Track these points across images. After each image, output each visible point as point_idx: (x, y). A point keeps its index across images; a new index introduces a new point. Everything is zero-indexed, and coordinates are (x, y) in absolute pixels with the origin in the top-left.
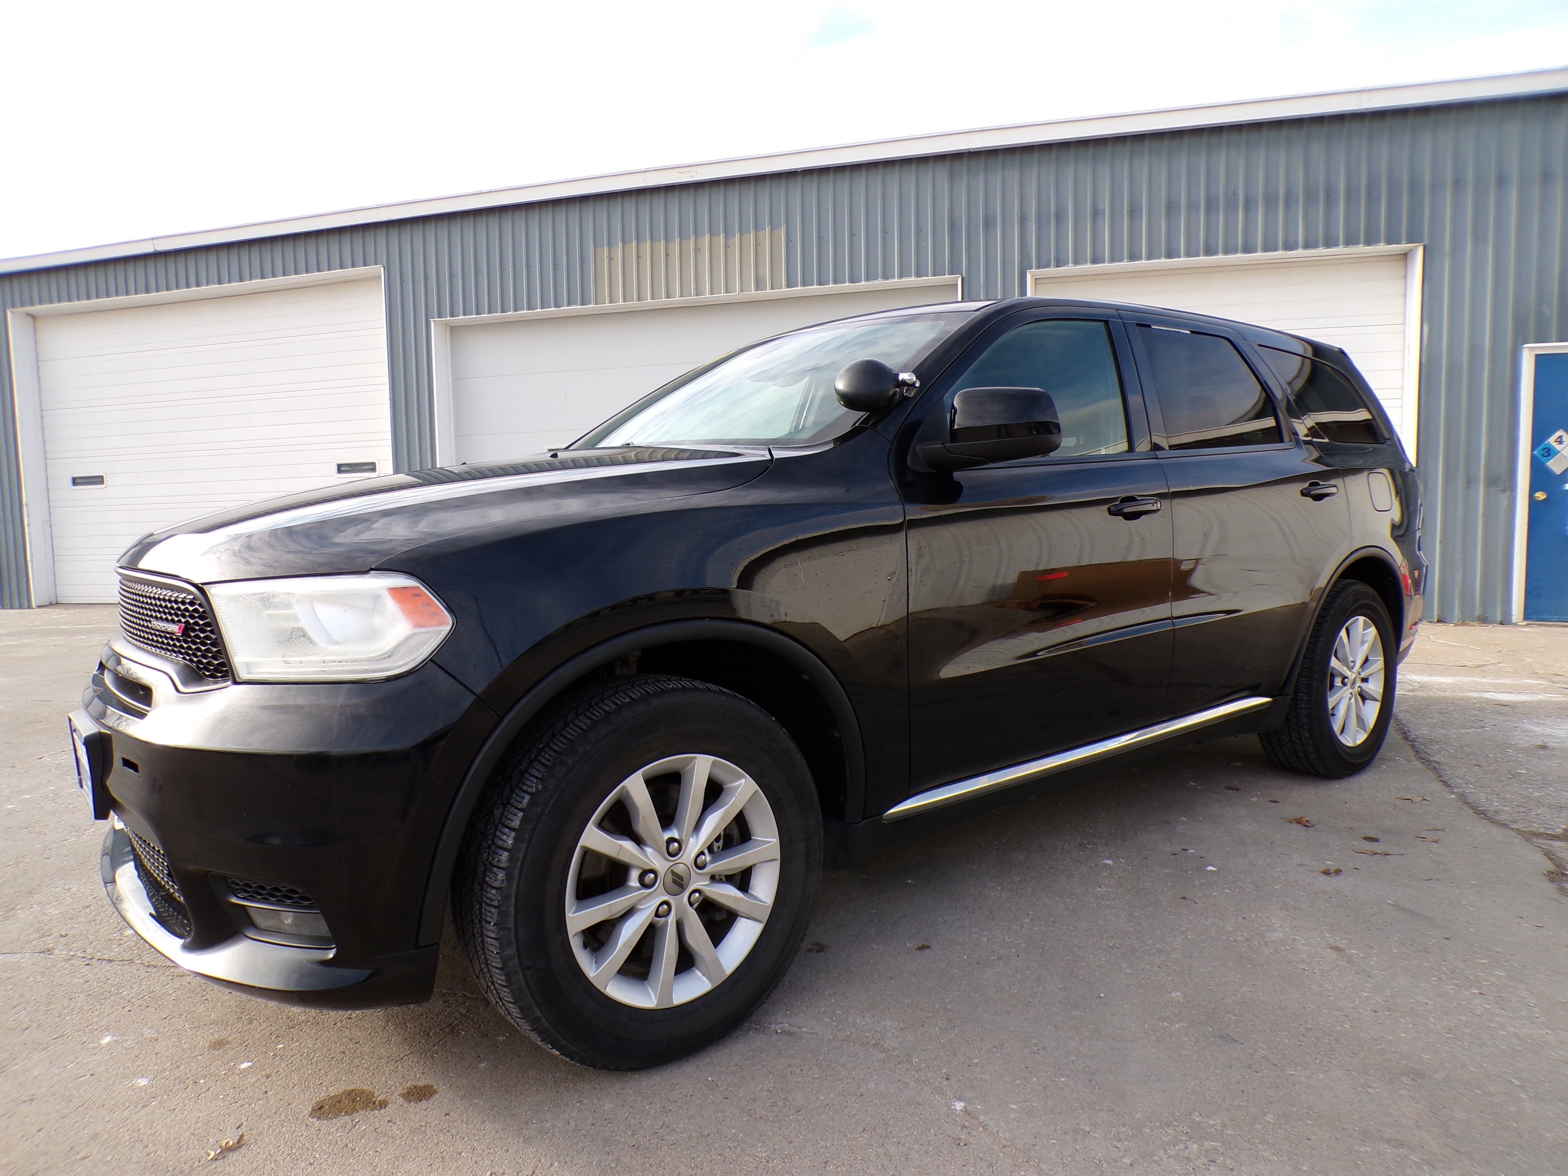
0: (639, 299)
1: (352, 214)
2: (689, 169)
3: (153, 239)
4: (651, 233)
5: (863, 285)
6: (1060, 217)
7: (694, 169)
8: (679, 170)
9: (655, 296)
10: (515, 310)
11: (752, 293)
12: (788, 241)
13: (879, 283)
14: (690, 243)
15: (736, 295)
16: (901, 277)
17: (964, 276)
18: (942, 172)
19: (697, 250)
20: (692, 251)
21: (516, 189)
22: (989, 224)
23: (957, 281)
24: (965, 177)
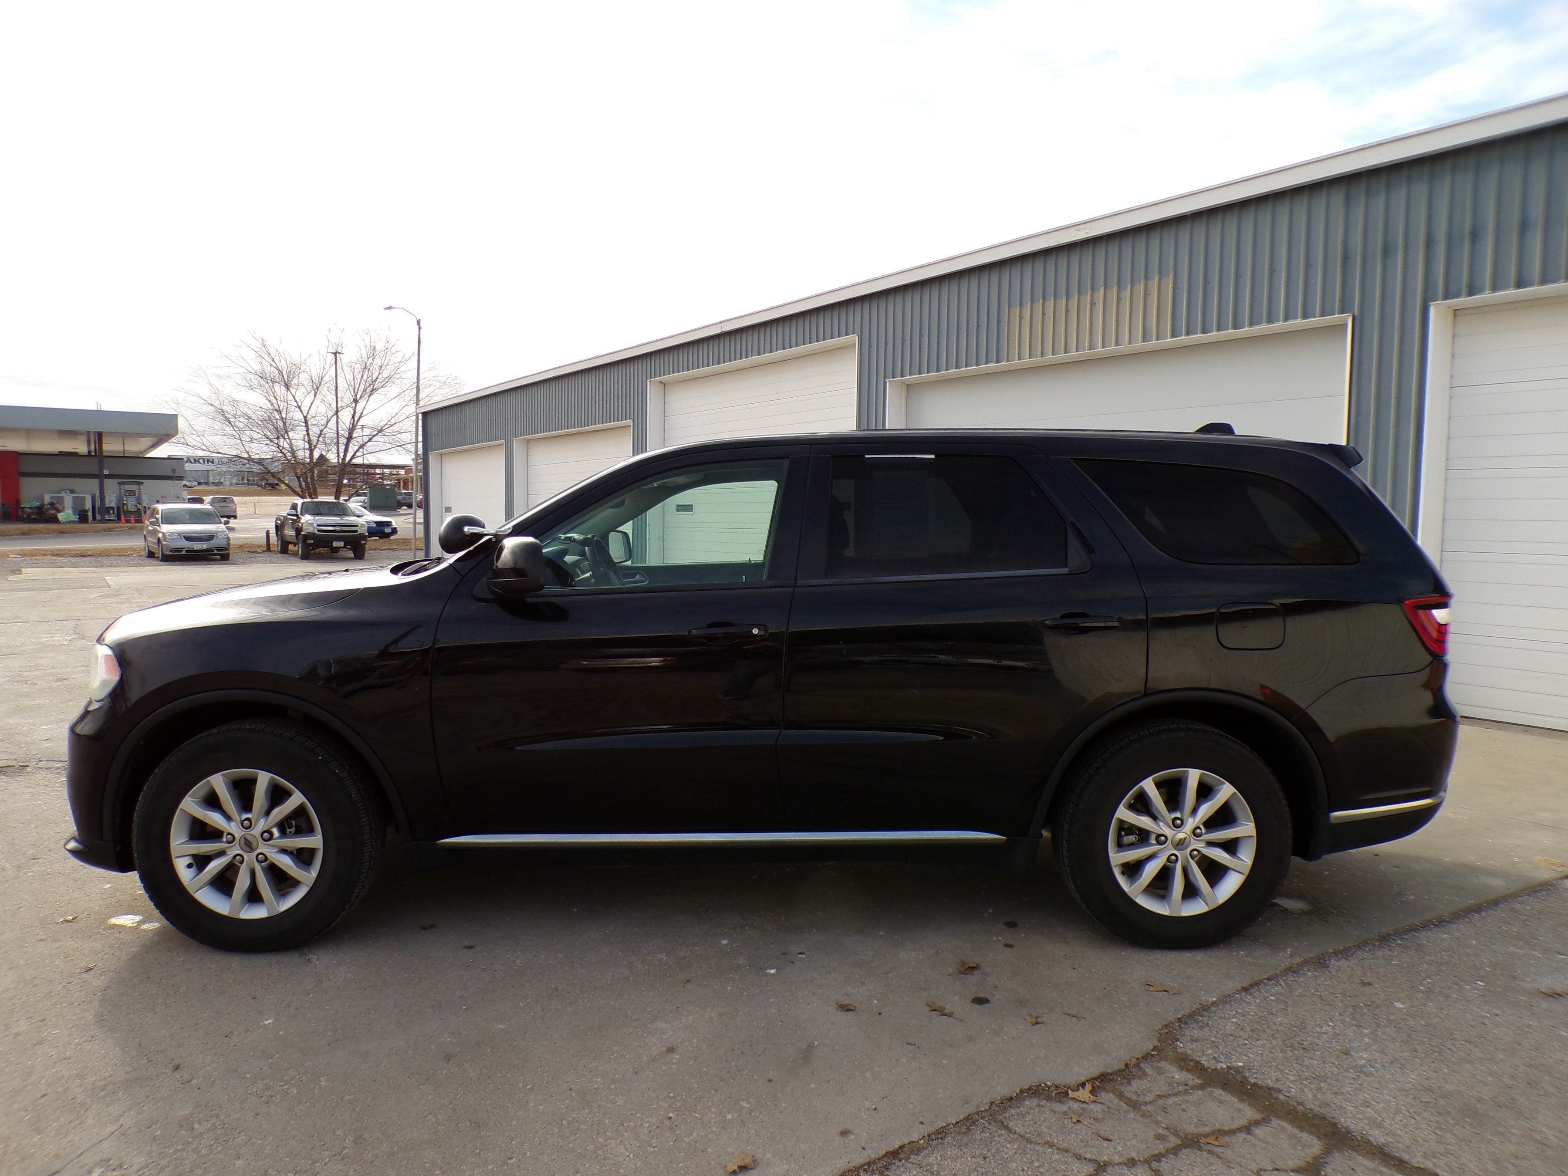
0: (1042, 355)
1: (837, 293)
2: (1084, 226)
3: (721, 322)
4: (1055, 292)
5: (1246, 331)
6: (1475, 235)
7: (1088, 225)
8: (1076, 228)
9: (1055, 353)
10: (947, 370)
11: (1139, 345)
12: (1175, 288)
13: (1263, 328)
14: (1087, 298)
15: (1125, 347)
16: (1286, 319)
17: (1356, 314)
18: (1337, 198)
19: (1093, 304)
20: (1088, 306)
21: (948, 260)
22: (1387, 251)
23: (1347, 321)
24: (1362, 200)
